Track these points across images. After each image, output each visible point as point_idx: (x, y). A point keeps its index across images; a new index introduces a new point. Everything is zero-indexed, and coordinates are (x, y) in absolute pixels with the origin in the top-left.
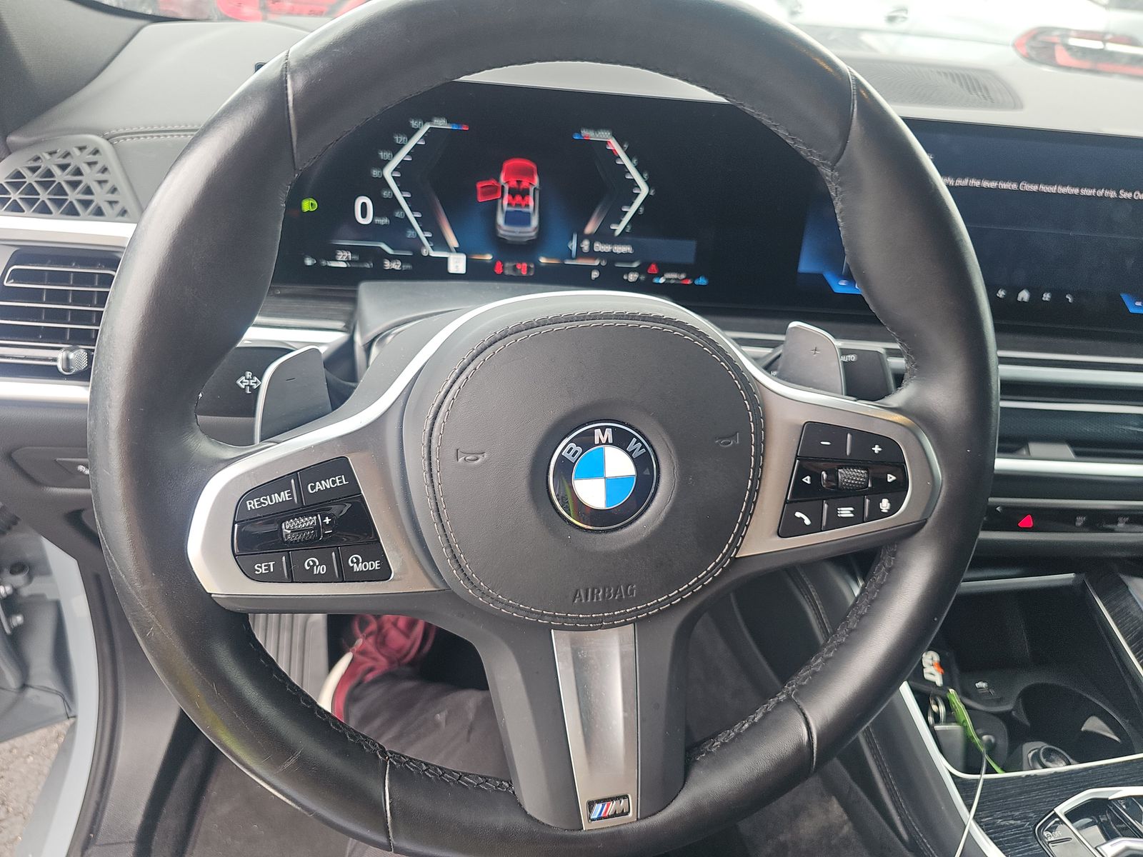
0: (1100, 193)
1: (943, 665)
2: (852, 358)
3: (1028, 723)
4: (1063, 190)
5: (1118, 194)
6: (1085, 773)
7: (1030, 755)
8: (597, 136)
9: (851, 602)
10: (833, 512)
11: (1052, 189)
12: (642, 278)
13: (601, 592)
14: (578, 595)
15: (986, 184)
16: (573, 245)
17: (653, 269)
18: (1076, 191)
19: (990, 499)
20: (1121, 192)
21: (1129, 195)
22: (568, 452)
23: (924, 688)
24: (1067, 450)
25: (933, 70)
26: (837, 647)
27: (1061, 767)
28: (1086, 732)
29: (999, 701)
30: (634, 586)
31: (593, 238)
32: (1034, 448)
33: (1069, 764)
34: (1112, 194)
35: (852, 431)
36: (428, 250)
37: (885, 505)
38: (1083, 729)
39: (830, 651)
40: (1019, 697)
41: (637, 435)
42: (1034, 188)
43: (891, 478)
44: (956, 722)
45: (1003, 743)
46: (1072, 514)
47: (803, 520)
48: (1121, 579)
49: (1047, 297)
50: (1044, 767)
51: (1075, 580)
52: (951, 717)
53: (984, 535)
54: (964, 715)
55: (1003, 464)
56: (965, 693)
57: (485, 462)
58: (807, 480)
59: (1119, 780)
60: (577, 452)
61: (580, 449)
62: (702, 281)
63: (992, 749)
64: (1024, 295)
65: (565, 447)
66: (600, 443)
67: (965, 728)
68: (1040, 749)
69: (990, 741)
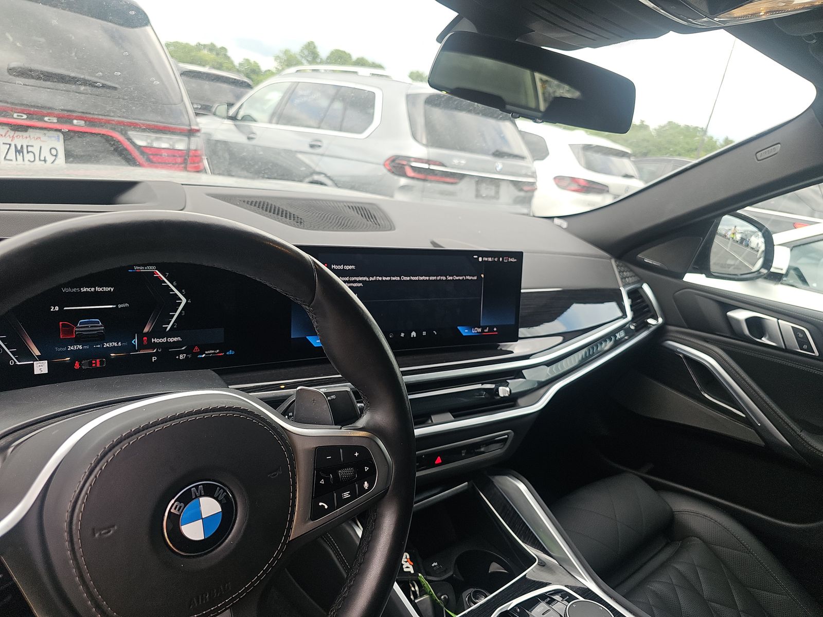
0: (439, 278)
1: (412, 559)
2: (334, 397)
3: (463, 579)
4: (421, 278)
5: (447, 278)
6: (494, 600)
7: (467, 599)
8: (146, 268)
9: (358, 543)
10: (340, 497)
11: (416, 278)
12: (190, 356)
13: (208, 595)
14: (192, 603)
15: (384, 278)
16: (135, 341)
17: (196, 349)
18: (427, 278)
19: (417, 453)
20: (448, 277)
21: (451, 278)
22: (175, 509)
23: (405, 578)
24: (449, 416)
25: (345, 204)
26: (354, 577)
27: (483, 601)
28: (491, 573)
29: (445, 572)
30: (229, 583)
31: (151, 335)
32: (435, 418)
33: (486, 597)
34: (444, 278)
35: (342, 447)
36: (15, 361)
37: (366, 485)
38: (489, 572)
39: (351, 581)
40: (455, 564)
41: (219, 485)
42: (408, 278)
43: (366, 469)
44: (426, 593)
45: (453, 598)
46: (458, 450)
47: (324, 506)
48: (490, 479)
49: (424, 333)
50: (475, 603)
51: (468, 485)
52: (423, 591)
53: (418, 474)
54: (429, 587)
55: (418, 432)
56: (426, 574)
57: (115, 532)
58: (322, 482)
59: (511, 597)
60: (181, 507)
61: (182, 504)
62: (231, 352)
63: (447, 602)
64: (414, 334)
65: (171, 506)
66: (196, 497)
67: (431, 595)
68: (470, 594)
69: (445, 598)
